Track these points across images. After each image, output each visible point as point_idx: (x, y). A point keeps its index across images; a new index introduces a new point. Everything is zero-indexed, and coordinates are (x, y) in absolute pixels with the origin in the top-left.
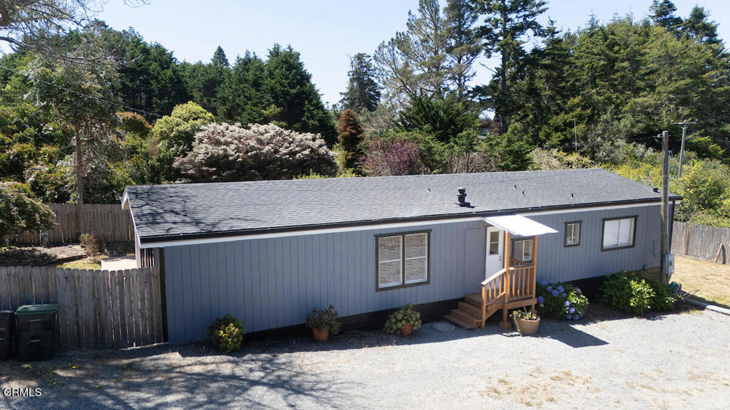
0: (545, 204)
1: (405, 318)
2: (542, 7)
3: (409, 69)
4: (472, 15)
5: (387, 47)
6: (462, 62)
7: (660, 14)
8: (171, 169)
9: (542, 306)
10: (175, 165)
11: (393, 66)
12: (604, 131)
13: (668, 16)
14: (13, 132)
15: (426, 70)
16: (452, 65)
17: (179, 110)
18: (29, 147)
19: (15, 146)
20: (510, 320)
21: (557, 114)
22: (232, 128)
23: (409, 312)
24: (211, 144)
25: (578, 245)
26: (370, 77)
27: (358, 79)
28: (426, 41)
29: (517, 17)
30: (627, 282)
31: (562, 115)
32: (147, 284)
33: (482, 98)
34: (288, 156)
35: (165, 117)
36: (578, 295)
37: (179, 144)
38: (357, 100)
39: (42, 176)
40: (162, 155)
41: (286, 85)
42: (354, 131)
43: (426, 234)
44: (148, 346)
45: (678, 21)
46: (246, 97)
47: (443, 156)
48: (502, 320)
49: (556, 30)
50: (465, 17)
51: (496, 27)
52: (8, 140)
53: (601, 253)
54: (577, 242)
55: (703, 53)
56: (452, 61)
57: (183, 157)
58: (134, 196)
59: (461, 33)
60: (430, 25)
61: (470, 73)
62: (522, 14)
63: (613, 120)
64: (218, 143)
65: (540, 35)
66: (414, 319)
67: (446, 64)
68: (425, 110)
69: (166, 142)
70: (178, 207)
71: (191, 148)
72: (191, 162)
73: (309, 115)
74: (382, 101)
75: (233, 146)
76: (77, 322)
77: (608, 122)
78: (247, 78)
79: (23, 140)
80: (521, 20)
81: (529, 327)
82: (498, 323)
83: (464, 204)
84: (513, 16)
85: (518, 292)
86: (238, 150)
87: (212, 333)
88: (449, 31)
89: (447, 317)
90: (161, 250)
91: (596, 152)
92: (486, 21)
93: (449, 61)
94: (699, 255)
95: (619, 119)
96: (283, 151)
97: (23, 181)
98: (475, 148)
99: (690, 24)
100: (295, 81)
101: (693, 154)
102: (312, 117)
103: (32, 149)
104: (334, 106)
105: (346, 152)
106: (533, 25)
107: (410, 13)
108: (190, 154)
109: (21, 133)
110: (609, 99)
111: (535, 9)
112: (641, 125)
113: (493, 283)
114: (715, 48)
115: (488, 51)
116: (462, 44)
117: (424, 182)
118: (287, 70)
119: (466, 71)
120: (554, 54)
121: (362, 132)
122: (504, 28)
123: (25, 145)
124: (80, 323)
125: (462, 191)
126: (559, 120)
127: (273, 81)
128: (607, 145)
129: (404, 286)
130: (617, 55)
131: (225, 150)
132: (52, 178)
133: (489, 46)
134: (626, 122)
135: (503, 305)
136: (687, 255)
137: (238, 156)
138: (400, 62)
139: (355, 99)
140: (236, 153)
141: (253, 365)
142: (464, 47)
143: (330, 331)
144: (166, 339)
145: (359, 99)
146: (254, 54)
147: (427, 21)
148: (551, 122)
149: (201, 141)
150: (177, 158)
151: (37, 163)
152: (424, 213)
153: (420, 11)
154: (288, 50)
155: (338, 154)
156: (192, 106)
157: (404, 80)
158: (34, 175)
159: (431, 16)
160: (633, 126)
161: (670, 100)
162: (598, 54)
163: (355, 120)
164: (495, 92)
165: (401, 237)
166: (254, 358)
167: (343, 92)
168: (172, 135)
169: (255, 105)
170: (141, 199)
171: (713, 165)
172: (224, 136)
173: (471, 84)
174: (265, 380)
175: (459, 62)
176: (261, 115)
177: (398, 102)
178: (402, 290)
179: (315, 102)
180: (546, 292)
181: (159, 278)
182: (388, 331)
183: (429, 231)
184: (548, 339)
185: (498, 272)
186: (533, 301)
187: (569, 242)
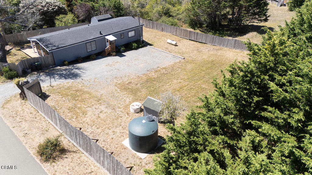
0: (116, 32)
9: (117, 51)
20: (111, 54)
23: (94, 55)
25: (124, 38)
30: (132, 44)
34: (52, 10)
36: (123, 48)
44: (53, 66)
47: (97, 8)
48: (109, 54)
53: (128, 38)
81: (114, 55)
83: (101, 34)
85: (112, 49)
87: (63, 63)
89: (100, 55)
90: (52, 52)
96: (50, 9)
117: (93, 28)
125: (100, 32)
135: (110, 52)
141: (71, 67)
143: (81, 60)
144: (56, 65)
165: (90, 43)
174: (74, 68)
178: (92, 52)
180: (117, 48)
181: (52, 56)
182: (91, 59)
183: (95, 41)
184: (117, 57)
185: (108, 46)
186: (115, 50)
187: (122, 37)
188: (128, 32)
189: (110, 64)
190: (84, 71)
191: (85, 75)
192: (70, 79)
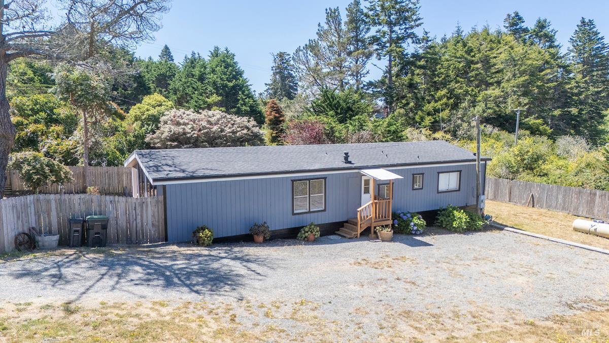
0: (399, 162)
1: (310, 230)
2: (418, 23)
3: (319, 67)
4: (366, 27)
5: (302, 50)
6: (358, 63)
7: (512, 25)
8: (143, 143)
9: (397, 225)
10: (147, 140)
11: (307, 65)
12: (464, 115)
13: (518, 27)
14: (29, 116)
15: (332, 68)
16: (351, 65)
17: (148, 100)
18: (41, 126)
19: (31, 126)
20: (375, 233)
21: (429, 103)
22: (187, 112)
23: (313, 227)
24: (173, 125)
25: (422, 189)
26: (290, 71)
27: (280, 72)
28: (331, 46)
29: (400, 29)
30: (452, 212)
31: (432, 104)
32: (157, 206)
33: (375, 90)
34: (231, 134)
35: (138, 105)
36: (419, 219)
37: (149, 125)
38: (279, 90)
39: (52, 148)
40: (136, 133)
41: (225, 79)
42: (277, 115)
43: (323, 180)
44: (156, 244)
45: (526, 30)
46: (193, 88)
47: (341, 133)
48: (370, 233)
49: (430, 39)
50: (361, 29)
51: (384, 37)
52: (25, 122)
53: (437, 195)
54: (421, 187)
55: (542, 55)
56: (351, 62)
57: (153, 134)
58: (141, 156)
59: (357, 41)
60: (335, 34)
61: (365, 71)
62: (403, 27)
63: (469, 107)
64: (178, 124)
65: (417, 43)
66: (315, 231)
67: (347, 64)
68: (329, 100)
69: (139, 123)
70: (170, 163)
71: (158, 128)
72: (159, 138)
73: (242, 103)
74: (300, 91)
75: (190, 126)
76: (117, 228)
77: (466, 109)
78: (194, 73)
79: (36, 122)
80: (403, 31)
81: (386, 236)
82: (369, 235)
83: (347, 162)
84: (396, 28)
85: (381, 216)
86: (193, 129)
87: (195, 235)
88: (348, 39)
89: (336, 232)
90: (164, 186)
91: (457, 131)
92: (377, 32)
93: (349, 62)
94: (517, 201)
95: (474, 106)
96: (227, 130)
97: (38, 151)
98: (364, 128)
99: (535, 33)
100: (231, 76)
101: (528, 132)
102: (245, 104)
103: (44, 128)
104: (261, 94)
105: (272, 130)
106: (412, 36)
107: (319, 25)
108: (158, 132)
109: (34, 116)
110: (467, 92)
111: (413, 23)
112: (490, 111)
113: (364, 209)
114: (552, 52)
115: (378, 54)
116: (358, 49)
117: (324, 149)
118: (225, 68)
119: (361, 70)
120: (427, 58)
121: (283, 116)
122: (391, 38)
123: (38, 126)
124: (119, 228)
125: (346, 154)
126: (429, 107)
127: (215, 76)
128: (465, 125)
129: (310, 212)
130: (473, 59)
131: (184, 129)
132: (60, 149)
133: (379, 51)
134: (480, 108)
135: (371, 224)
136: (510, 201)
137: (194, 134)
138: (312, 62)
139: (277, 89)
140: (192, 131)
141: (220, 251)
142: (360, 51)
143: (264, 236)
144: (166, 240)
145: (281, 89)
146: (199, 54)
147: (333, 31)
148: (424, 109)
149: (166, 123)
150: (148, 135)
151: (47, 138)
152: (322, 167)
153: (327, 23)
154: (226, 52)
155: (266, 132)
156: (156, 97)
157: (315, 76)
158: (46, 147)
159: (335, 28)
160: (484, 112)
161: (515, 92)
162: (459, 58)
163: (277, 107)
164: (384, 86)
165: (308, 181)
166: (220, 249)
167: (267, 83)
168: (143, 118)
169: (201, 95)
170: (146, 157)
171: (542, 140)
172: (182, 119)
173: (366, 80)
174: (229, 257)
175: (357, 63)
176: (205, 102)
177: (311, 93)
178: (309, 215)
179: (246, 92)
180: (400, 217)
181: (163, 203)
182: (300, 239)
183: (325, 178)
184: (397, 244)
185: (367, 202)
186: (390, 222)
187: (416, 187)
188: (439, 173)
189: (373, 261)
190: (260, 269)
191: (257, 284)
192: (185, 289)
